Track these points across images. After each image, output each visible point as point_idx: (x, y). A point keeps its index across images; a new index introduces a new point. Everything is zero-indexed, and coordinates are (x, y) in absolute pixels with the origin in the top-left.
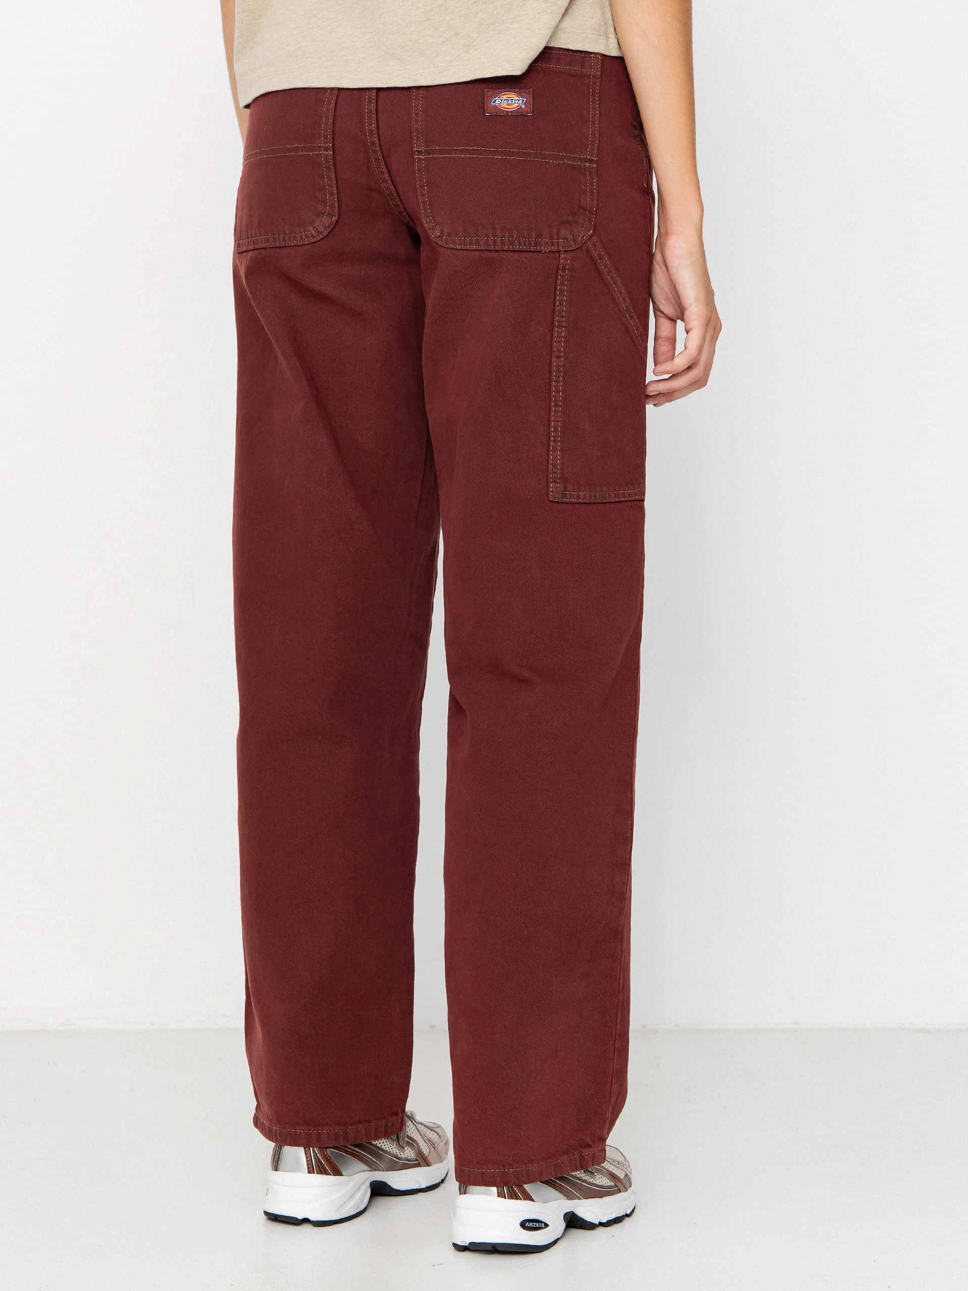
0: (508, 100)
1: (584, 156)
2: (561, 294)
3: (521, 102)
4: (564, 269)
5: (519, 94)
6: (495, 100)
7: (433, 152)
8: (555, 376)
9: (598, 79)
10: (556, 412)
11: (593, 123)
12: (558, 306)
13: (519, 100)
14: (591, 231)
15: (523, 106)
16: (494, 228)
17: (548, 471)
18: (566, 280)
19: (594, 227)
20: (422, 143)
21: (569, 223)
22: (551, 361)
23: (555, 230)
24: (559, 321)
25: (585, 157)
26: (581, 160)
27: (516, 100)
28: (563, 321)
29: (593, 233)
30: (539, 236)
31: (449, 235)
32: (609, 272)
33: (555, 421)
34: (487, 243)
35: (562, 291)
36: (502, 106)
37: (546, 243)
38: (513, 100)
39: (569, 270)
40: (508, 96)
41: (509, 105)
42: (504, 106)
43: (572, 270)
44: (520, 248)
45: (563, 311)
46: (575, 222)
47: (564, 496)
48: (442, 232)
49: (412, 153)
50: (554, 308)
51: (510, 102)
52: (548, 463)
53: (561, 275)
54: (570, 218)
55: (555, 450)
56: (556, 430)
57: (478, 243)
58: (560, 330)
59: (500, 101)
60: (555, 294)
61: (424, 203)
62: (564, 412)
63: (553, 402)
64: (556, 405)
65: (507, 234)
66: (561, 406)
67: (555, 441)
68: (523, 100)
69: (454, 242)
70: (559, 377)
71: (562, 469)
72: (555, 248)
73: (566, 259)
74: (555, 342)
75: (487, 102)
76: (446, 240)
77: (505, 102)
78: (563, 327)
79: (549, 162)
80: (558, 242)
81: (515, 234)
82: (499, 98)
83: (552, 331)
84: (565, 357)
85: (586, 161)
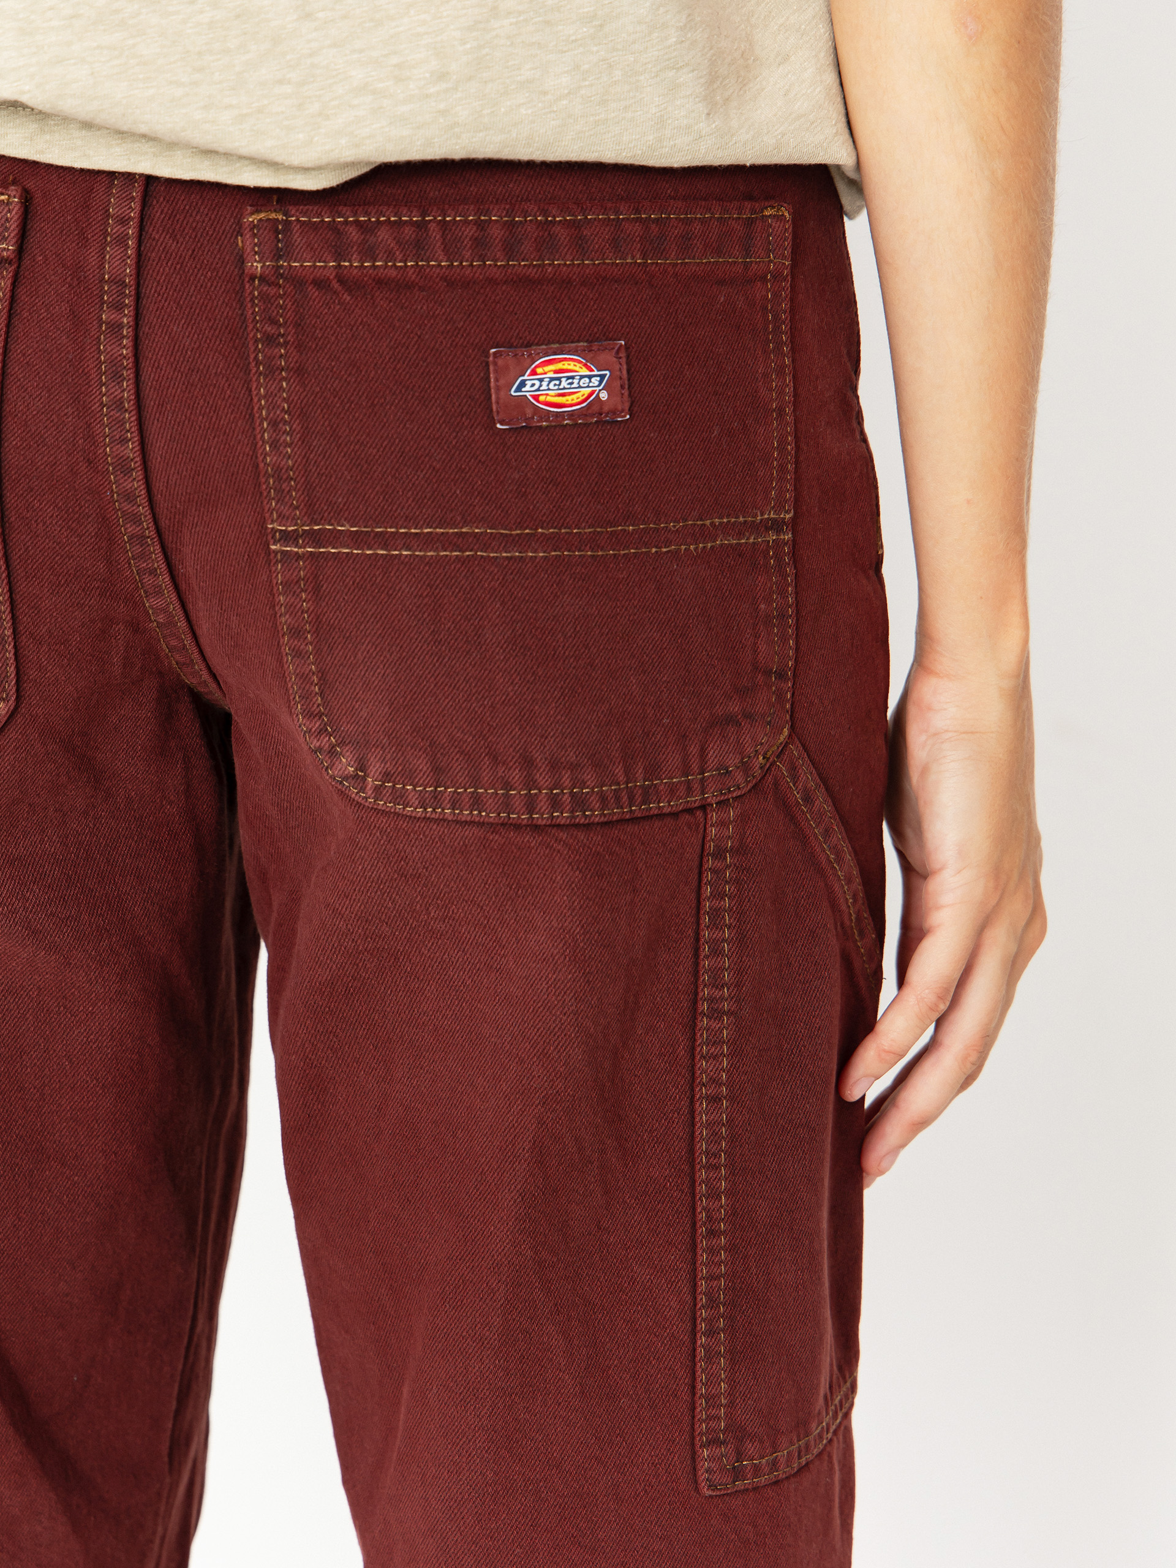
0: (559, 379)
1: (762, 515)
2: (715, 925)
3: (595, 381)
4: (719, 854)
5: (590, 357)
6: (523, 384)
7: (335, 538)
8: (707, 1153)
9: (785, 279)
10: (712, 1251)
11: (781, 411)
12: (707, 957)
13: (590, 377)
14: (786, 731)
15: (604, 395)
16: (528, 763)
17: (693, 1417)
18: (727, 882)
19: (791, 716)
20: (297, 508)
21: (730, 720)
22: (692, 1112)
23: (694, 750)
24: (711, 1000)
25: (766, 516)
26: (755, 528)
27: (582, 377)
28: (722, 998)
29: (790, 736)
30: (652, 771)
31: (387, 776)
32: (827, 833)
33: (711, 1278)
34: (507, 804)
35: (716, 913)
36: (542, 398)
37: (672, 790)
38: (573, 378)
39: (734, 851)
40: (560, 366)
41: (563, 395)
42: (549, 399)
43: (740, 850)
44: (605, 815)
45: (724, 969)
46: (748, 716)
47: (737, 1473)
48: (362, 766)
49: (263, 536)
50: (696, 964)
51: (564, 383)
52: (694, 1394)
53: (714, 871)
54: (735, 707)
55: (711, 1356)
56: (712, 1303)
57: (477, 802)
58: (715, 1025)
59: (537, 383)
60: (698, 924)
61: (304, 678)
62: (731, 1249)
63: (704, 1224)
64: (712, 1233)
65: (566, 780)
66: (724, 1233)
67: (711, 1333)
68: (602, 377)
69: (399, 797)
70: (716, 1155)
71: (731, 1404)
72: (695, 799)
73: (723, 824)
74: (703, 1057)
75: (498, 389)
76: (377, 790)
77: (551, 386)
78: (724, 1013)
79: (678, 551)
80: (703, 780)
81: (589, 777)
82: (534, 373)
83: (692, 1028)
84: (731, 1098)
85: (767, 529)
